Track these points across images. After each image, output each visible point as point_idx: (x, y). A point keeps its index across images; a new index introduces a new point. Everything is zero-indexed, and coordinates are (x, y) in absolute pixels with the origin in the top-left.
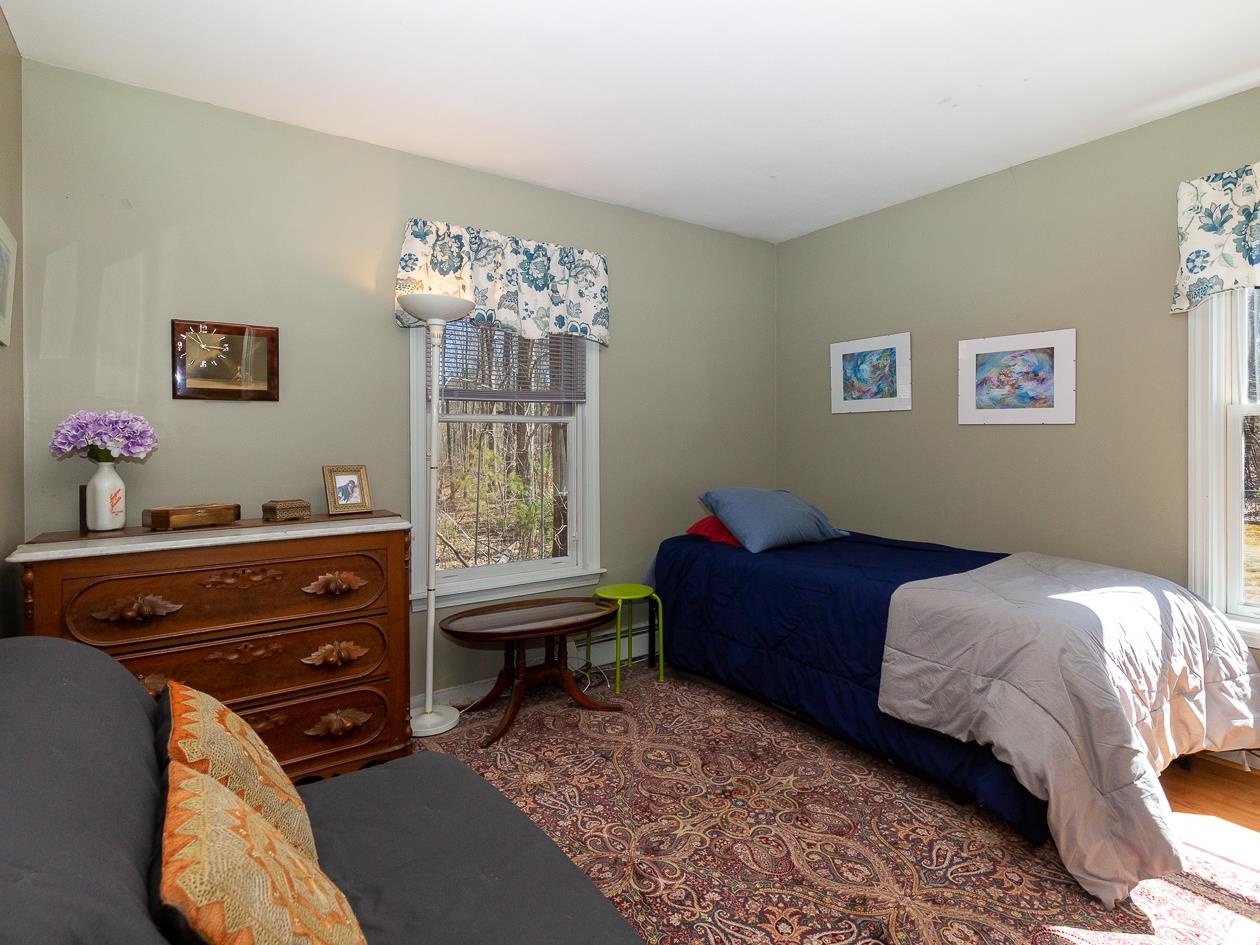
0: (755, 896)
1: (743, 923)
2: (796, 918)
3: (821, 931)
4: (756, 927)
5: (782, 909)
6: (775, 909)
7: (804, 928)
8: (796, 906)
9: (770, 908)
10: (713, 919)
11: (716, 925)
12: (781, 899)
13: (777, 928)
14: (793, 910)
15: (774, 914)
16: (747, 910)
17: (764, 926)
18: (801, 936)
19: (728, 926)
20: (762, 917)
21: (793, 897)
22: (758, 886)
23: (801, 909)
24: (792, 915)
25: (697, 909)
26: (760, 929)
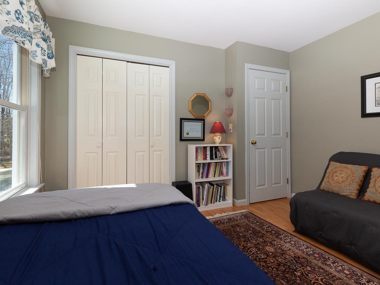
0: (282, 271)
1: (285, 264)
2: (268, 263)
3: (261, 258)
4: (281, 262)
5: (272, 266)
6: (275, 266)
7: (265, 260)
8: (267, 266)
9: (276, 267)
10: (296, 267)
11: (294, 265)
12: (273, 269)
13: (274, 261)
14: (269, 265)
15: (275, 265)
16: (284, 267)
17: (278, 262)
18: (267, 259)
19: (290, 264)
20: (279, 265)
21: (268, 269)
22: (281, 274)
23: (266, 265)
24: (269, 263)
25: (303, 270)
26: (280, 262)
